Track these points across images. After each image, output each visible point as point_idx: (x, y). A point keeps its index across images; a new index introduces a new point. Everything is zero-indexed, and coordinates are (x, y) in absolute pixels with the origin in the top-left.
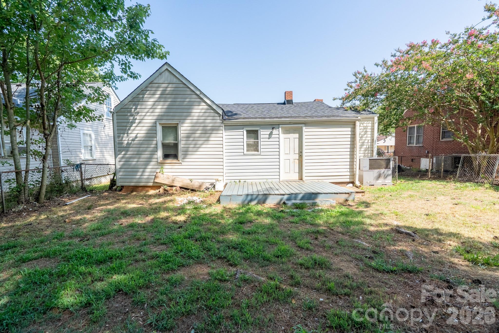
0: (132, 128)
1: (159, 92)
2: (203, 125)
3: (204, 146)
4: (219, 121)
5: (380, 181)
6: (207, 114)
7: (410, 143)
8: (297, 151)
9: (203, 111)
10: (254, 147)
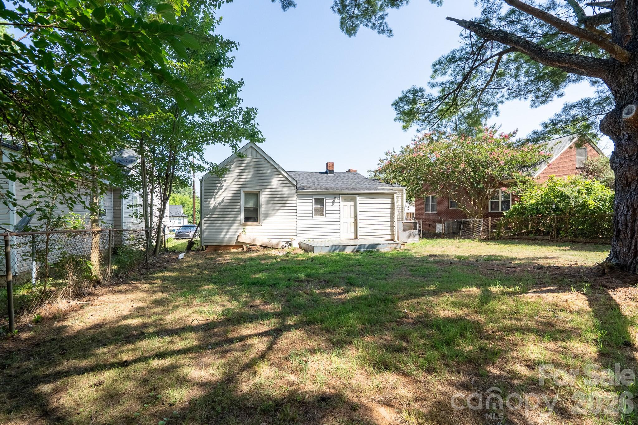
0: (218, 194)
1: (244, 165)
2: (280, 193)
3: (280, 211)
4: (294, 191)
5: (411, 239)
6: (284, 185)
7: (427, 210)
8: (353, 216)
9: (281, 182)
10: (320, 212)
